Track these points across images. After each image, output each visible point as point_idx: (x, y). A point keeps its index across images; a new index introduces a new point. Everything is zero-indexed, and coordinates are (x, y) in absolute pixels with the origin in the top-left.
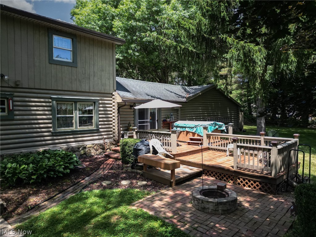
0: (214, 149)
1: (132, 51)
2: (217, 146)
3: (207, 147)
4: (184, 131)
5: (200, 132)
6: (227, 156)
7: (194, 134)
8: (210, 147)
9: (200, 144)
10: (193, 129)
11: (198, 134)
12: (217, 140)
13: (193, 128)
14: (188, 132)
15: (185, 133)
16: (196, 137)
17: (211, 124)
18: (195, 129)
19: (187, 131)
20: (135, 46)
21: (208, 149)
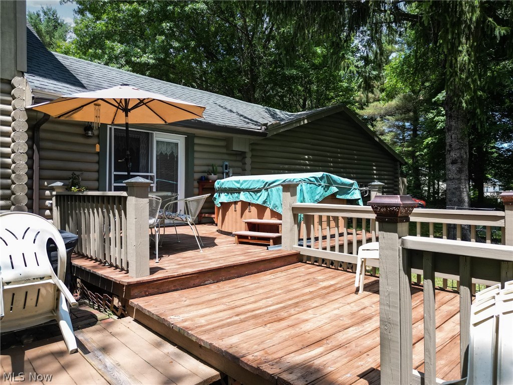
0: (316, 261)
1: (163, 38)
2: (325, 249)
3: (294, 251)
4: (236, 203)
5: (278, 203)
6: (357, 290)
7: (261, 209)
8: (304, 251)
9: (271, 241)
10: (259, 194)
11: (272, 211)
12: (335, 231)
13: (259, 191)
14: (245, 205)
15: (239, 206)
16: (267, 220)
17: (313, 179)
18: (264, 194)
19: (242, 201)
20: (170, 27)
21: (298, 258)
